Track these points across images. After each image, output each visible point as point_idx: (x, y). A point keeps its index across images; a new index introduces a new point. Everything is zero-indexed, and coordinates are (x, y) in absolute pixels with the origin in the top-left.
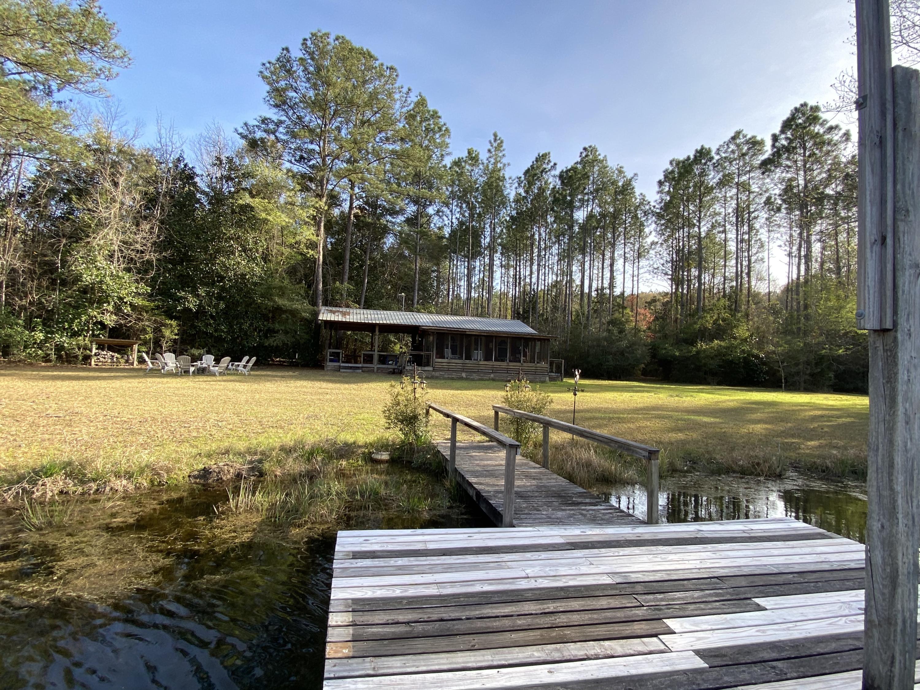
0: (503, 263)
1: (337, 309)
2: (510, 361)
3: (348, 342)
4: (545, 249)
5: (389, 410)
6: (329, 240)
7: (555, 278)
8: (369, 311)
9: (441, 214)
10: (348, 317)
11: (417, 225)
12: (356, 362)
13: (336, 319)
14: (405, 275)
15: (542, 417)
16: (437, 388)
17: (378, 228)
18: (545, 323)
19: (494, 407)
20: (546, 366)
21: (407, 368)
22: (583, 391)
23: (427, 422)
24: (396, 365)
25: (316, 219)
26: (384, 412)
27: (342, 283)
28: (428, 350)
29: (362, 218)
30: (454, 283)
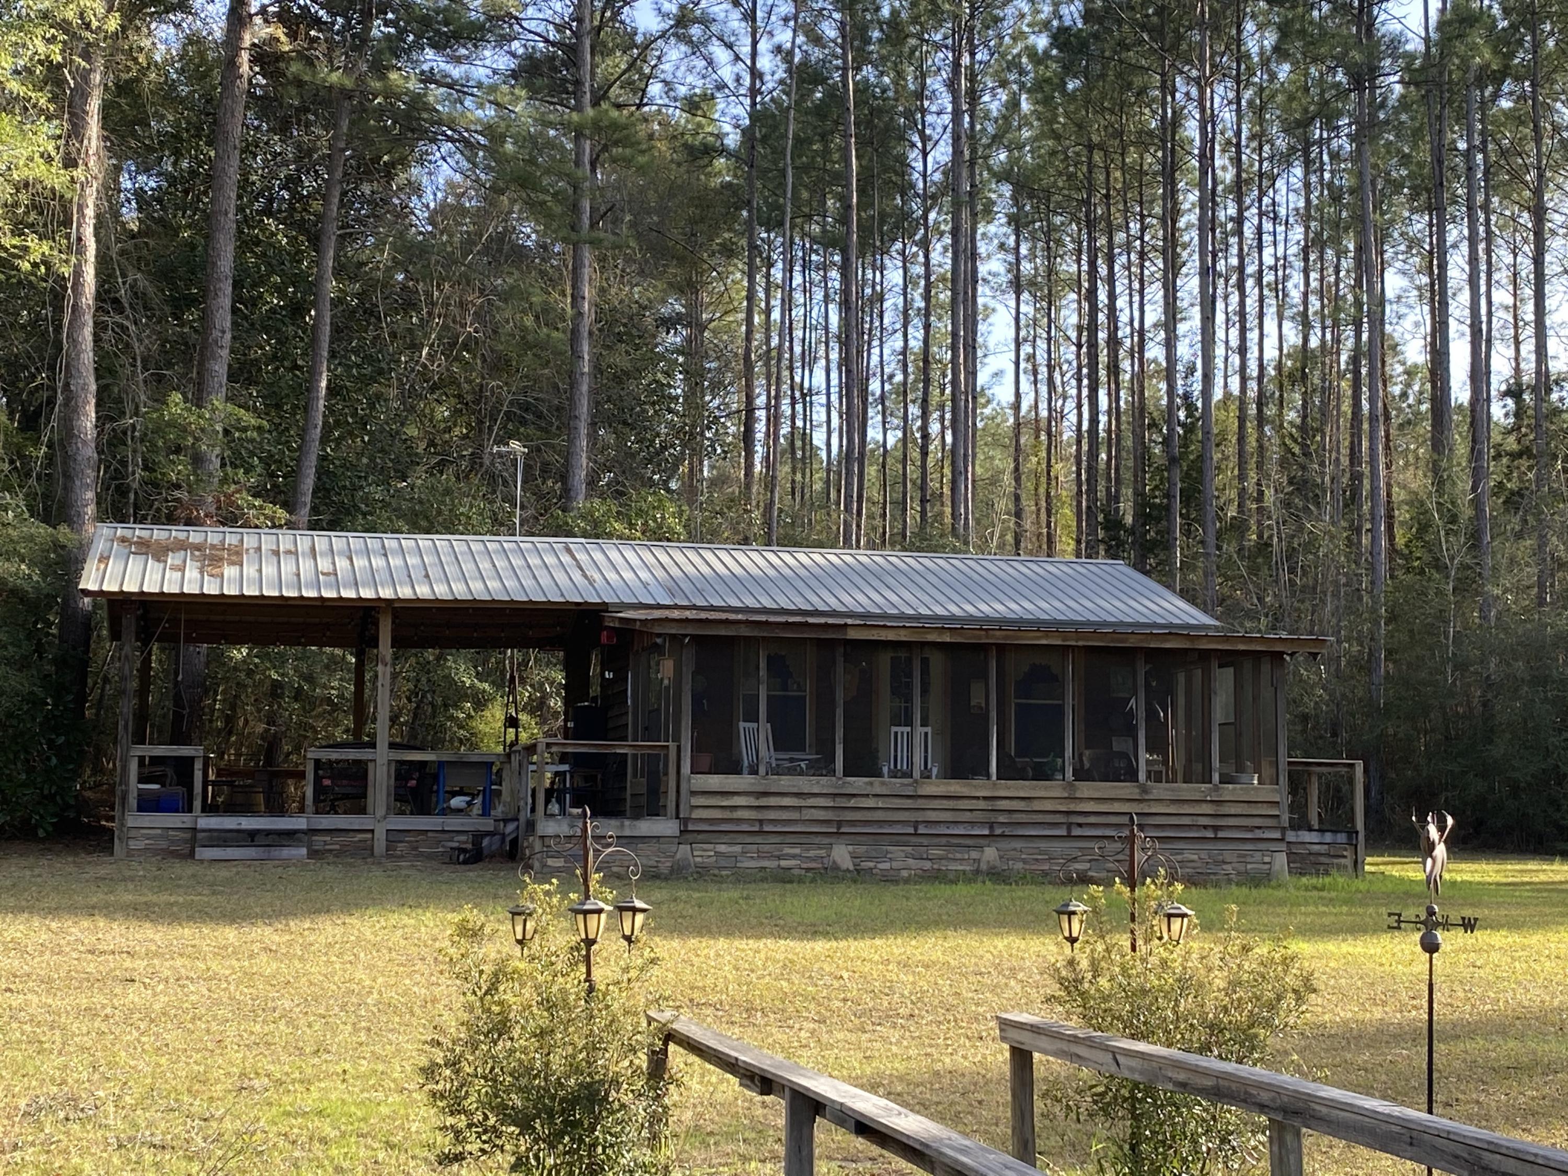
0: (1027, 267)
1: (177, 532)
2: (1081, 776)
3: (233, 704)
4: (1238, 188)
5: (454, 1064)
6: (126, 183)
7: (1293, 336)
8: (338, 540)
9: (696, 31)
10: (230, 571)
11: (577, 93)
12: (277, 808)
13: (171, 588)
14: (526, 345)
15: (1259, 1072)
16: (704, 930)
17: (380, 112)
18: (1254, 570)
19: (1005, 1025)
20: (1269, 793)
21: (547, 827)
22: (1469, 925)
23: (655, 1119)
24: (485, 813)
25: (60, 82)
26: (429, 1072)
27: (199, 401)
28: (651, 732)
29: (295, 68)
30: (773, 379)
